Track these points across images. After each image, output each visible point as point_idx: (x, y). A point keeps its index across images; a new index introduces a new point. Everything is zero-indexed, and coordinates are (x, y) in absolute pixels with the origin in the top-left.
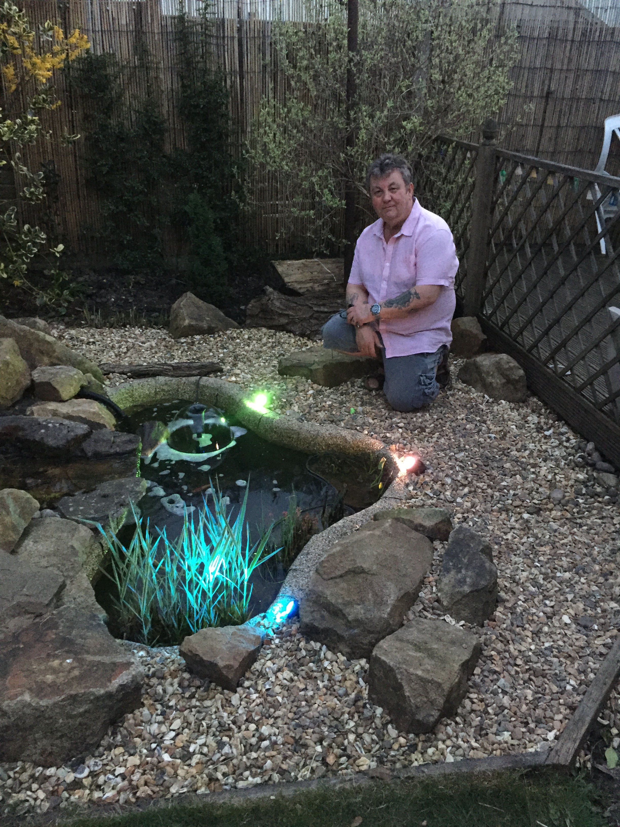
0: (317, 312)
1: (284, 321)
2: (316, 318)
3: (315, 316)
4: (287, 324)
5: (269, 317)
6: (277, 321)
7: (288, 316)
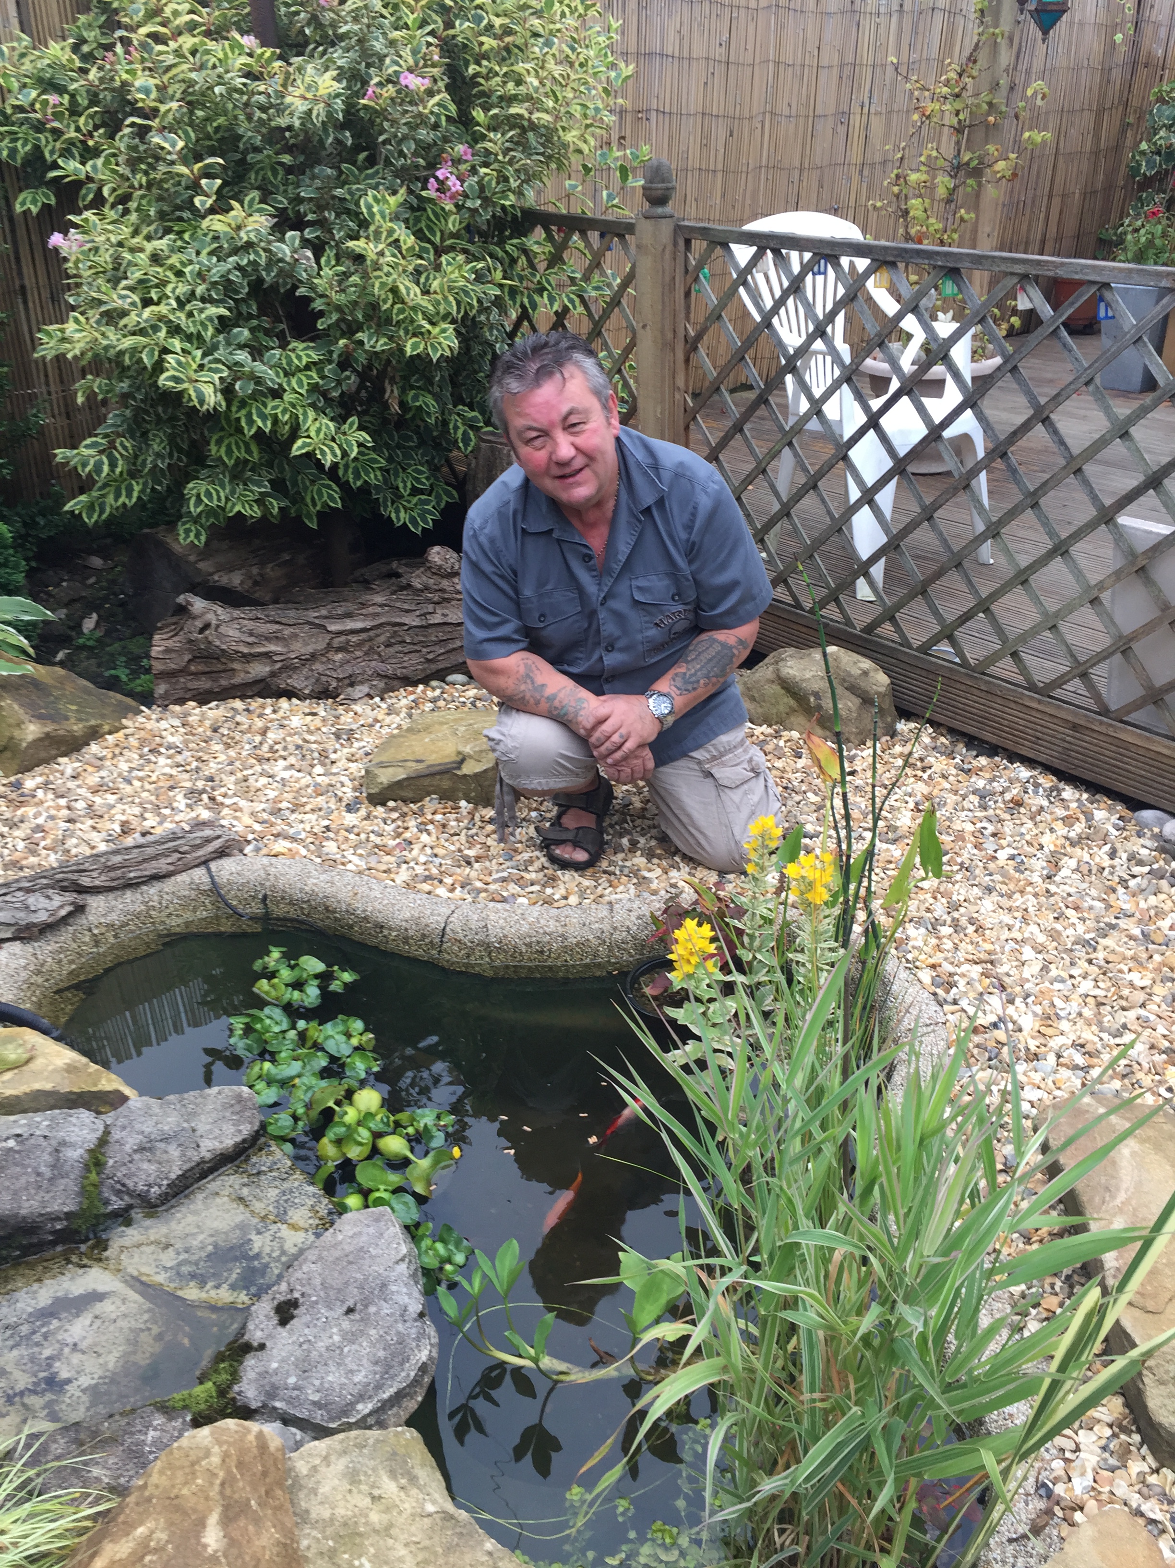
0: (340, 633)
1: (260, 670)
2: (339, 650)
3: (336, 642)
4: (274, 675)
5: (219, 667)
6: (242, 674)
7: (267, 656)
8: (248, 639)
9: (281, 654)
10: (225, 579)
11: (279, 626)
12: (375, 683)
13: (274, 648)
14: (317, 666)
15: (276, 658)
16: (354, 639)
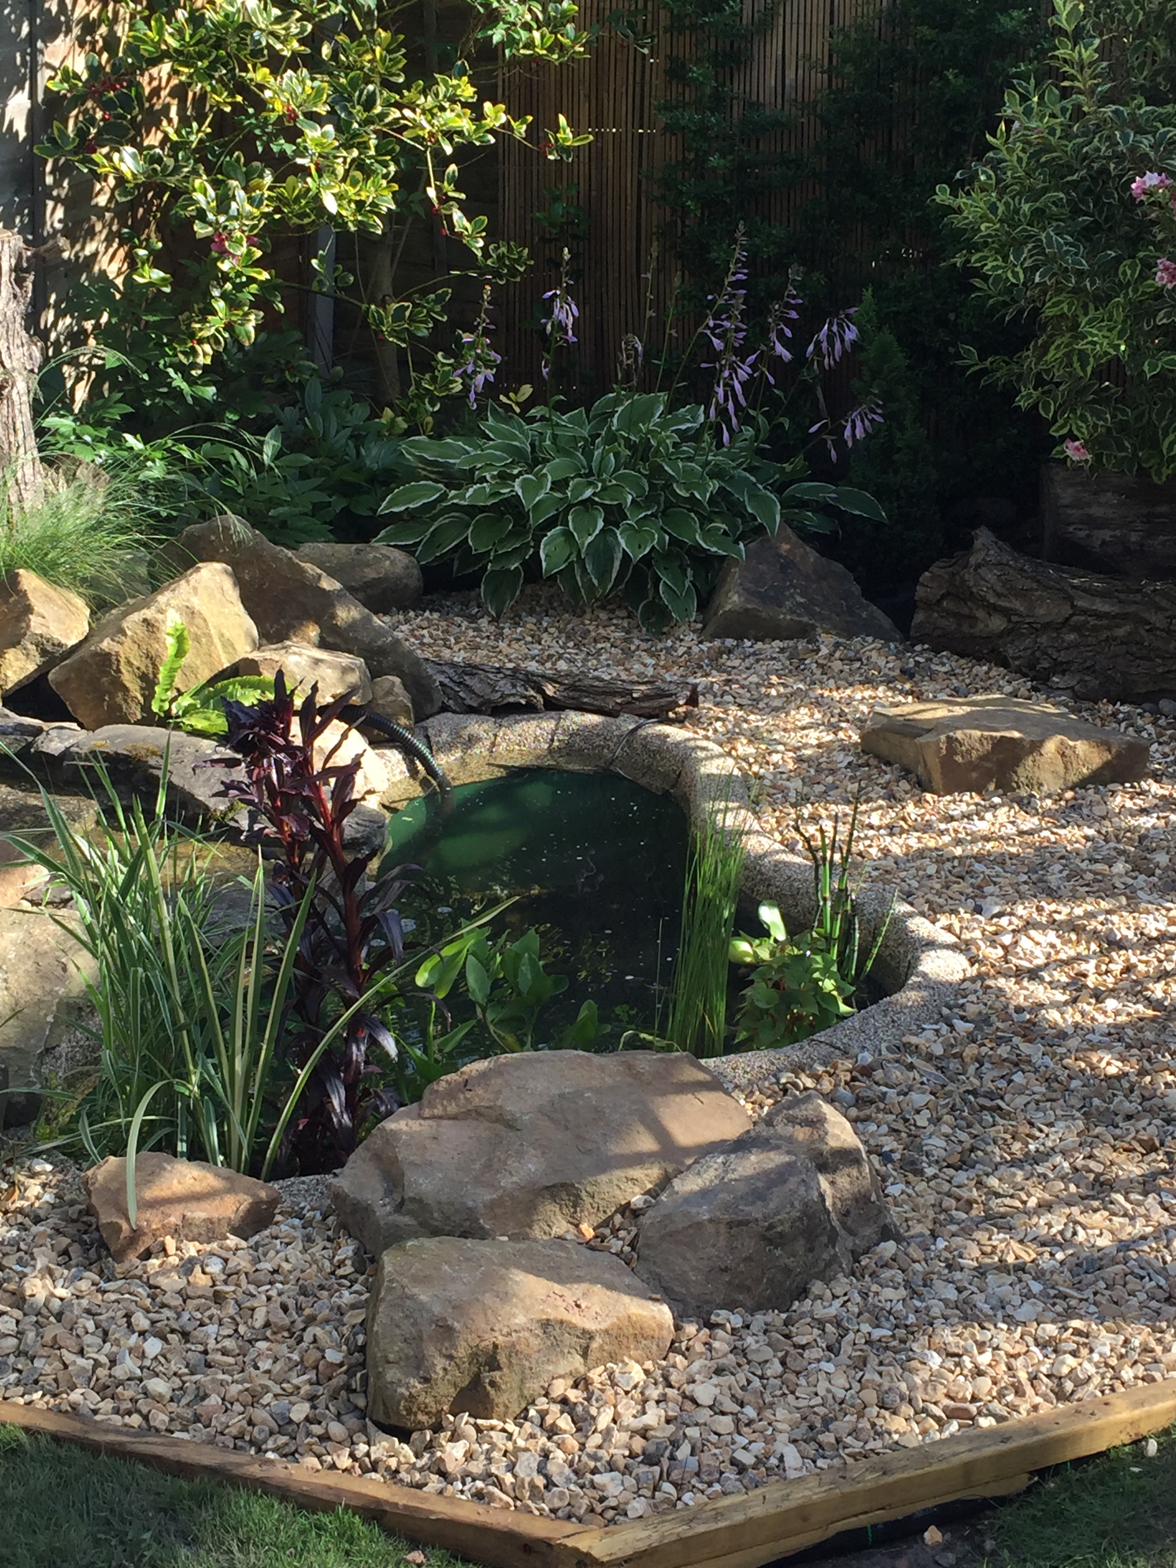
3: (1075, 620)
4: (1001, 635)
5: (966, 611)
6: (981, 626)
7: (1007, 613)
8: (998, 588)
9: (1021, 616)
10: (1082, 534)
11: (1035, 585)
12: (1087, 678)
13: (1017, 605)
14: (1043, 639)
15: (1014, 619)
16: (1092, 621)
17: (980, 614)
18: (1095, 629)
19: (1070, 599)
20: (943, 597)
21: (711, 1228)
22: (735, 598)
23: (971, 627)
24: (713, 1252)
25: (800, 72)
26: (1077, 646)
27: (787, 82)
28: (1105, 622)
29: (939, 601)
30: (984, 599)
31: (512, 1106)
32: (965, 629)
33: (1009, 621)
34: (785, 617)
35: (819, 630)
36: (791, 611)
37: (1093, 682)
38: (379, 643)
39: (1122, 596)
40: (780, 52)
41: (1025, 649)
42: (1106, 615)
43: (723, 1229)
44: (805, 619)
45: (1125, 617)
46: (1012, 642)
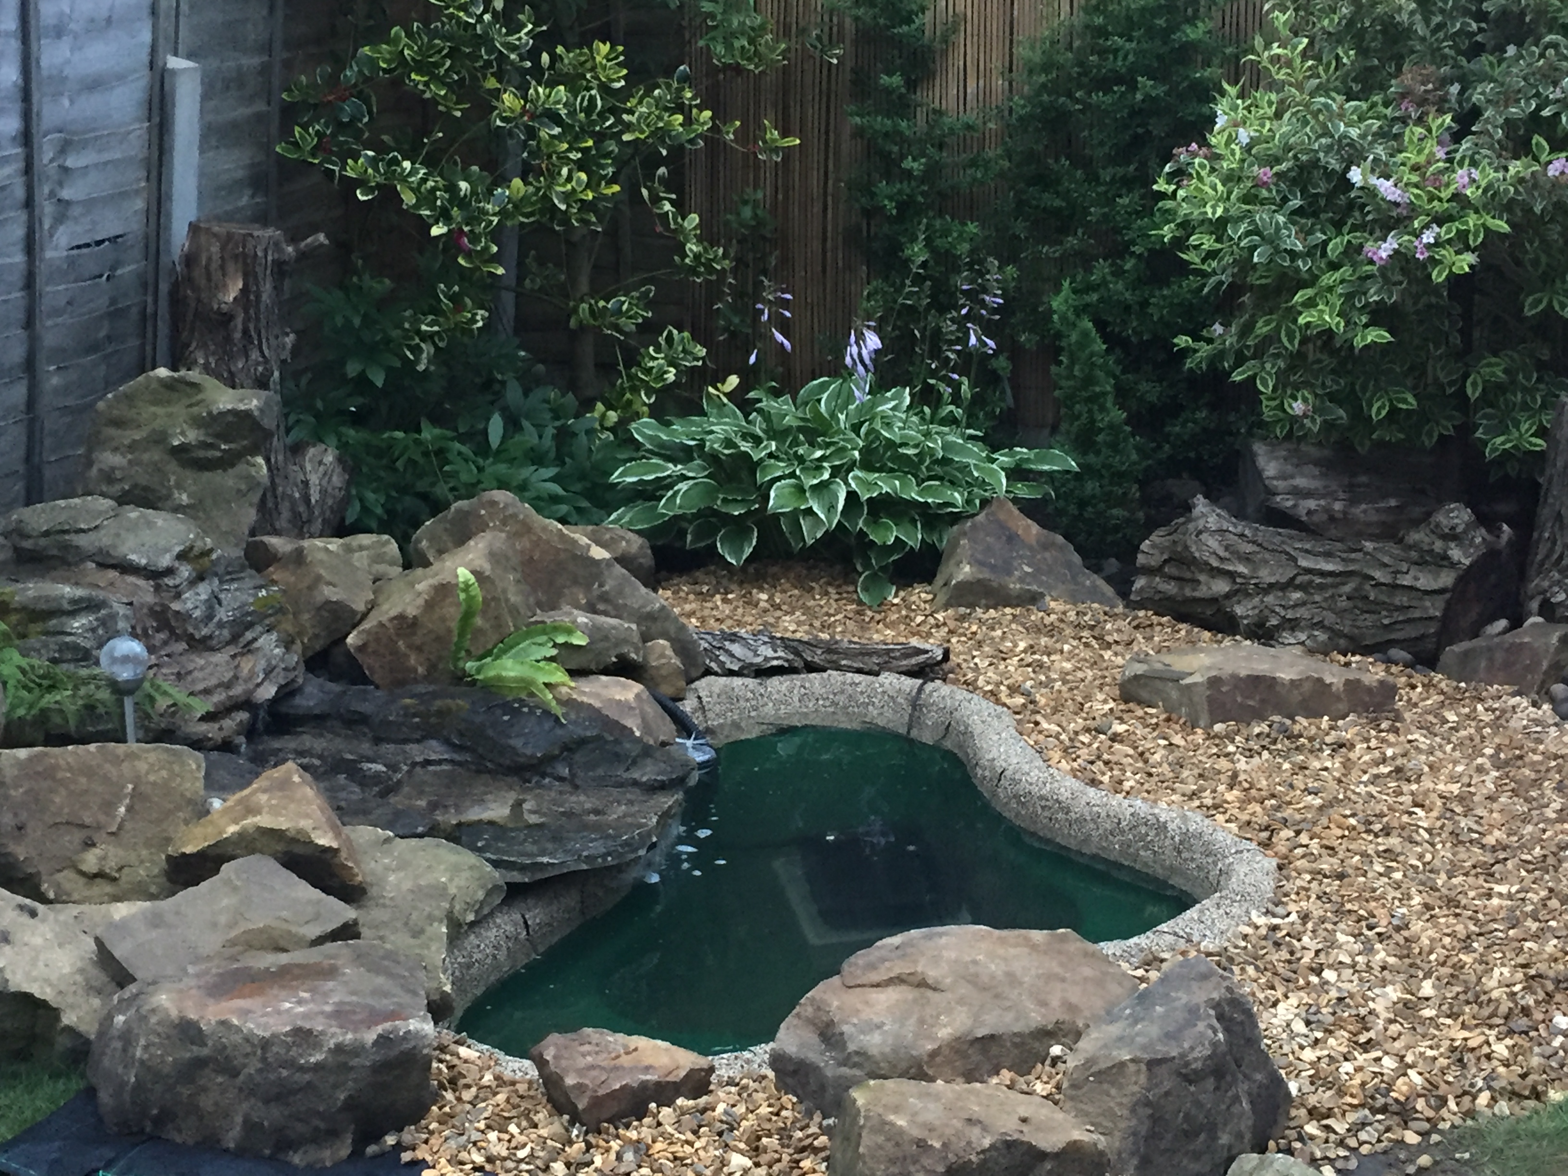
4: (1227, 596)
5: (1188, 575)
6: (1205, 588)
7: (1232, 575)
8: (1222, 553)
9: (1244, 577)
10: (1289, 503)
11: (1257, 549)
12: (1316, 633)
13: (1241, 569)
14: (1270, 599)
15: (1238, 580)
16: (1318, 580)
17: (1202, 578)
18: (1321, 587)
19: (1295, 560)
20: (1165, 562)
21: (1132, 1067)
22: (967, 569)
23: (1194, 590)
24: (1136, 1088)
25: (981, 82)
26: (1304, 604)
27: (969, 91)
28: (1329, 580)
29: (1161, 567)
30: (1207, 563)
31: (932, 974)
32: (1188, 592)
33: (1234, 582)
34: (1014, 586)
35: (1048, 598)
36: (1021, 580)
37: (1321, 636)
38: (648, 609)
39: (1344, 555)
40: (962, 63)
41: (1254, 608)
42: (1331, 574)
43: (1143, 1067)
44: (1034, 587)
45: (1351, 573)
46: (1239, 602)
